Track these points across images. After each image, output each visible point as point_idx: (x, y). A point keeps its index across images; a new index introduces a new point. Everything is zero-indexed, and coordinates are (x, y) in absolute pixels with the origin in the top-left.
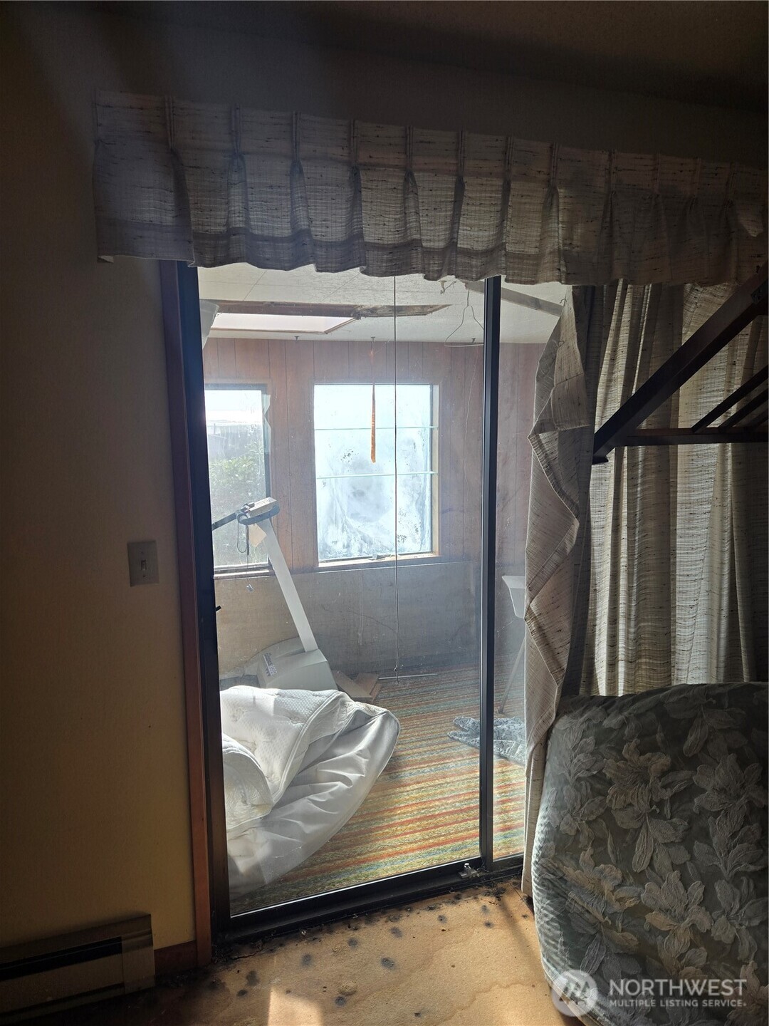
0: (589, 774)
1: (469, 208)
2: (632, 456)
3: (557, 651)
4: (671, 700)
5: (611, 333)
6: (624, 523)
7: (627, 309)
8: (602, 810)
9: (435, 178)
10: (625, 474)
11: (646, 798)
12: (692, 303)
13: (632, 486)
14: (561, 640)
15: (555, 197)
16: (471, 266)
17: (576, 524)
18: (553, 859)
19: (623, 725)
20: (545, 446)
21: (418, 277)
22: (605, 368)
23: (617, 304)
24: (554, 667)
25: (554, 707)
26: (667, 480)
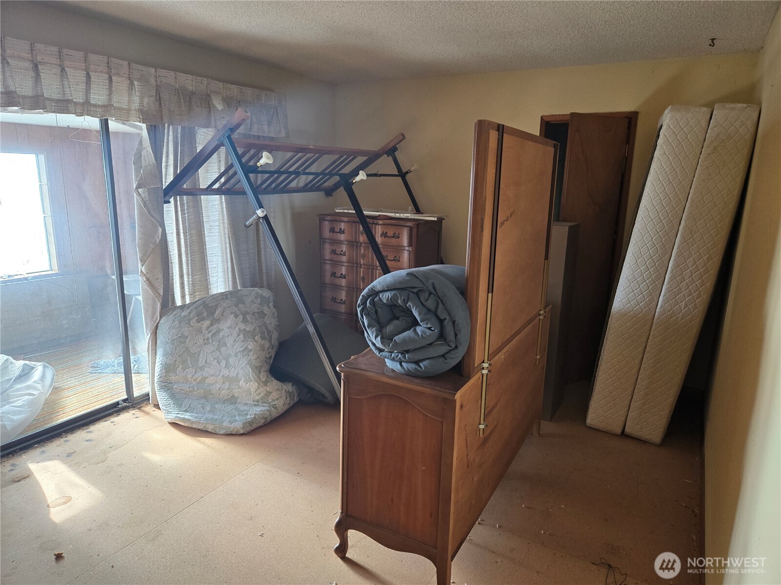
0: (177, 336)
1: (93, 86)
2: (181, 200)
3: (157, 288)
4: (209, 300)
5: (165, 144)
6: (181, 231)
7: (171, 133)
8: (184, 349)
9: (75, 71)
10: (179, 209)
11: (202, 339)
12: (199, 134)
13: (183, 214)
14: (159, 283)
15: (133, 86)
16: (97, 112)
17: (160, 229)
18: (165, 377)
19: (190, 313)
20: (142, 195)
21: (74, 115)
22: (164, 160)
23: (166, 131)
24: (157, 295)
25: (158, 314)
26: (198, 211)
